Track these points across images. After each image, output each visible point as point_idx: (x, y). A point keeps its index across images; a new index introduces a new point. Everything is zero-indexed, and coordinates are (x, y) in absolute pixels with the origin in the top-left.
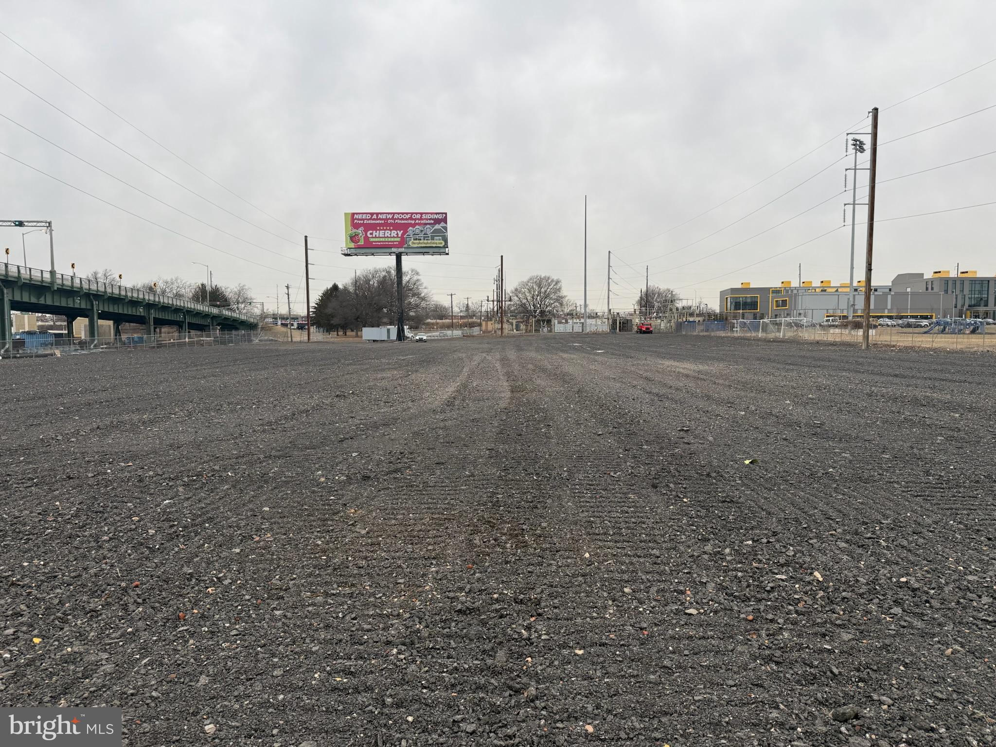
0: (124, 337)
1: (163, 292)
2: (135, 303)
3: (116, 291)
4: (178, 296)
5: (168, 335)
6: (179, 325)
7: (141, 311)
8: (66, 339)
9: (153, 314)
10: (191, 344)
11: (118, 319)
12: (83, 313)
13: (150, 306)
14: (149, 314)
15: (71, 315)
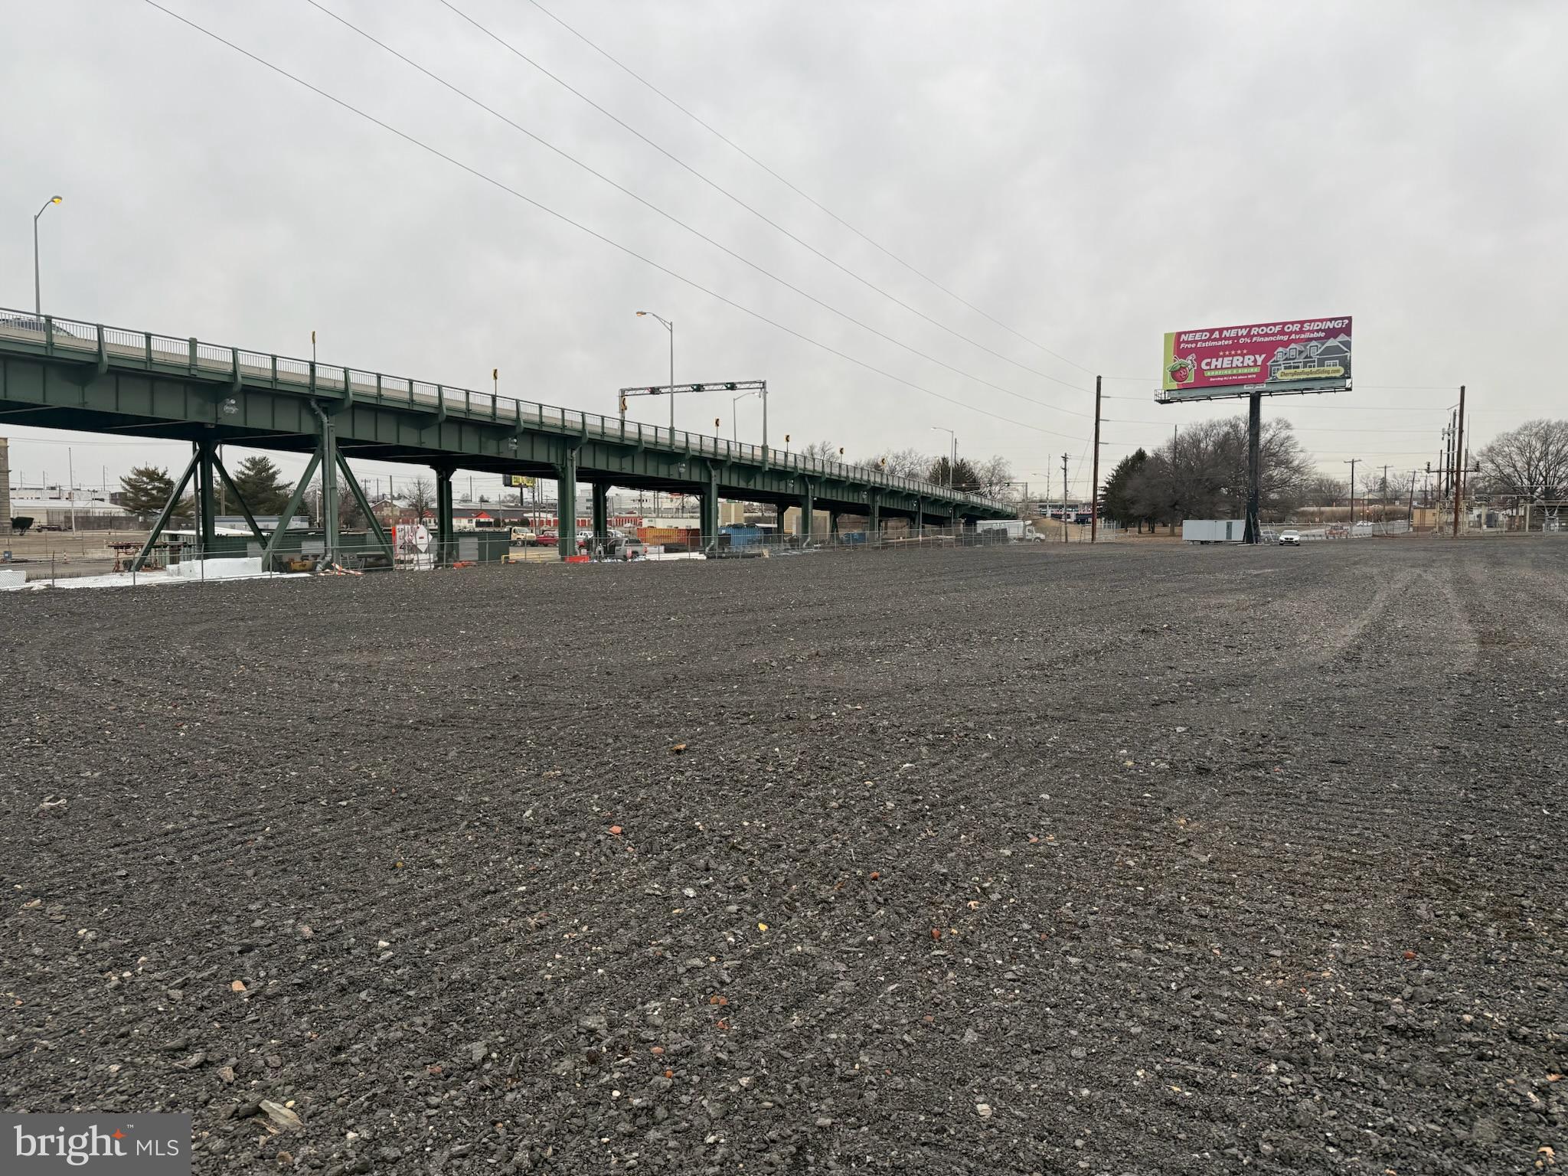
0: (842, 533)
1: (893, 471)
2: (857, 487)
3: (836, 471)
4: (911, 476)
5: (896, 531)
6: (910, 517)
7: (864, 498)
8: (774, 535)
9: (880, 502)
10: (925, 544)
11: (836, 509)
12: (795, 501)
13: (875, 490)
14: (874, 501)
15: (782, 502)
